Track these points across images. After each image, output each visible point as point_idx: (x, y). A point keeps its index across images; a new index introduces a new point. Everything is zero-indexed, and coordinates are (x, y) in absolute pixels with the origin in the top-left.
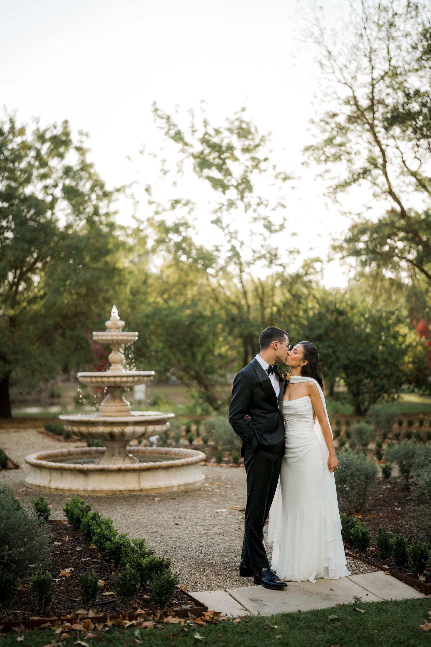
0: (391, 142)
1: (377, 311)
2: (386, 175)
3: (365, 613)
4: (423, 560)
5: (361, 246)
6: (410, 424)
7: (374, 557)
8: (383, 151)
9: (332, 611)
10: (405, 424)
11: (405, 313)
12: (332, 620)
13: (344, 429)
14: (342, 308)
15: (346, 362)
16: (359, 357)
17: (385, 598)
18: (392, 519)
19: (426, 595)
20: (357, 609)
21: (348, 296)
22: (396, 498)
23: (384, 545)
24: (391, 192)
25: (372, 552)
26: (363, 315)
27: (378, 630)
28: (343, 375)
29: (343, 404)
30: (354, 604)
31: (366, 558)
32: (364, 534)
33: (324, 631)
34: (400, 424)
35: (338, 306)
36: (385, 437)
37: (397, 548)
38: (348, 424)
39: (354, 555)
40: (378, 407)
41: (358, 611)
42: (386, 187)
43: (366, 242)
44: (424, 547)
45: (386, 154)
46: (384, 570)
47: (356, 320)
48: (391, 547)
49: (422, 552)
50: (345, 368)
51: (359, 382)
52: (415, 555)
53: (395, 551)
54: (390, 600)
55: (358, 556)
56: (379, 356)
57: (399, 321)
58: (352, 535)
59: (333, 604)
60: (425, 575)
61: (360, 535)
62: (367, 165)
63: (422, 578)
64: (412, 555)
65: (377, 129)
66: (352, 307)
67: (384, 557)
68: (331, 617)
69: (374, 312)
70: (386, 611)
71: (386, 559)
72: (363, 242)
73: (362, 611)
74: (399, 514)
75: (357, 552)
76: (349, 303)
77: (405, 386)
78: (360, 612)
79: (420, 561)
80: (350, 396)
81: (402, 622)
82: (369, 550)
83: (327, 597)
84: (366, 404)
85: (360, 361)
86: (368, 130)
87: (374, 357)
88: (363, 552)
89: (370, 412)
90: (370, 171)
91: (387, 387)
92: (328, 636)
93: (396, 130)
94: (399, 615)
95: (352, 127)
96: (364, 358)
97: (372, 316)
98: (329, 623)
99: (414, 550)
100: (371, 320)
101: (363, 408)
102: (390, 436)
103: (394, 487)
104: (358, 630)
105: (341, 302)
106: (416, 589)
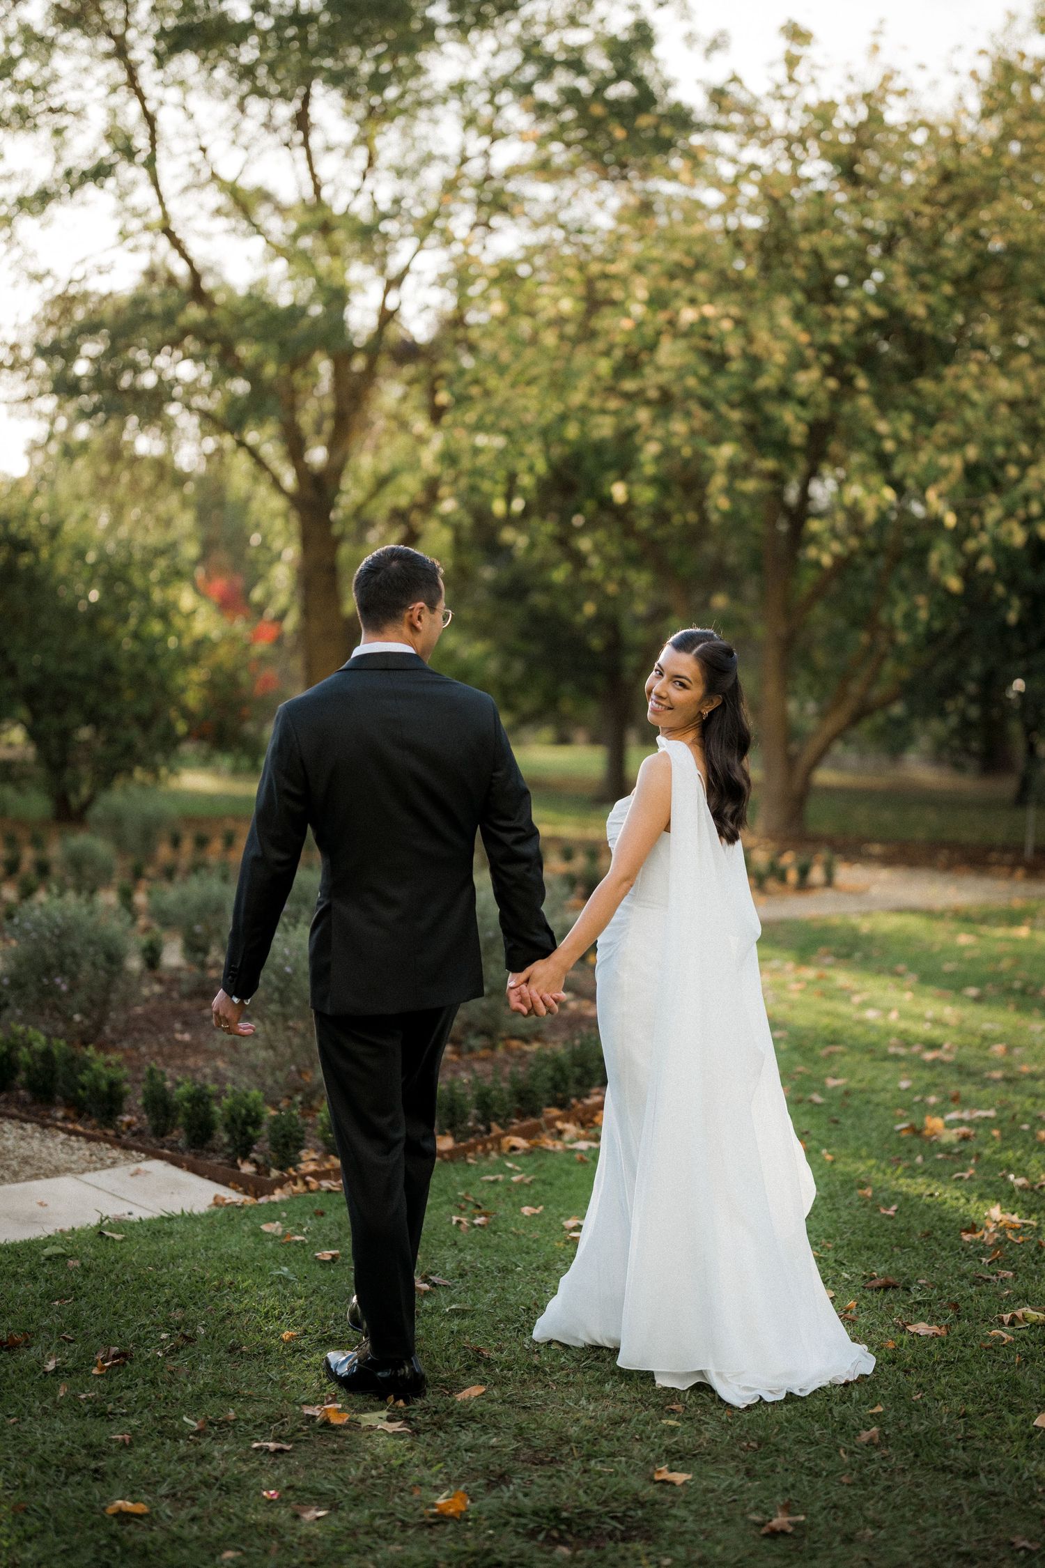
0: (173, 94)
1: (119, 543)
2: (155, 183)
3: (121, 1241)
4: (250, 1130)
5: (81, 368)
6: (202, 842)
7: (134, 1134)
8: (150, 119)
9: (50, 1240)
10: (187, 845)
11: (191, 550)
12: (49, 1258)
13: (28, 856)
14: (22, 535)
15: (33, 678)
16: (68, 667)
17: (169, 1210)
18: (171, 1057)
19: (257, 1197)
20: (107, 1233)
21: (40, 503)
22: (176, 1013)
23: (160, 1105)
24: (168, 232)
25: (129, 1125)
26: (81, 554)
27: (155, 1266)
28: (23, 712)
29: (20, 790)
30: (99, 1226)
31: (118, 1136)
32: (113, 1084)
33: (36, 1278)
34: (176, 842)
35: (13, 527)
36: (137, 874)
37: (193, 1108)
38: (37, 842)
39: (89, 1132)
40: (117, 798)
41: (108, 1238)
42: (156, 214)
43: (93, 360)
44: (254, 1101)
45: (158, 126)
46: (161, 1157)
47: (62, 566)
48: (177, 1108)
49: (249, 1111)
50: (31, 696)
51: (65, 735)
52: (233, 1120)
53: (186, 1115)
54: (179, 1212)
55: (98, 1132)
56: (124, 666)
57: (176, 574)
58: (84, 1088)
59: (50, 1230)
60: (254, 1162)
61: (103, 1085)
62: (105, 150)
63: (247, 1169)
64: (227, 1119)
65: (134, 56)
66: (54, 531)
67: (160, 1132)
68: (47, 1252)
69: (111, 547)
70: (170, 1234)
71: (163, 1135)
72: (87, 357)
73: (118, 1237)
74: (186, 1045)
75: (93, 1128)
76: (46, 519)
77: (187, 749)
78: (113, 1239)
79: (244, 1133)
80: (40, 772)
81: (207, 1248)
82: (122, 1121)
83: (32, 1220)
84: (85, 791)
85: (71, 676)
86: (108, 56)
87: (108, 667)
88: (111, 1127)
89: (97, 811)
90: (112, 166)
91: (140, 745)
92: (41, 1287)
93: (187, 63)
94: (199, 1238)
95: (66, 38)
96: (82, 670)
97: (104, 558)
98: (44, 1265)
99: (231, 1109)
100: (103, 569)
101: (74, 801)
102: (150, 871)
103: (169, 990)
104: (111, 1271)
105: (25, 516)
106: (234, 1188)
